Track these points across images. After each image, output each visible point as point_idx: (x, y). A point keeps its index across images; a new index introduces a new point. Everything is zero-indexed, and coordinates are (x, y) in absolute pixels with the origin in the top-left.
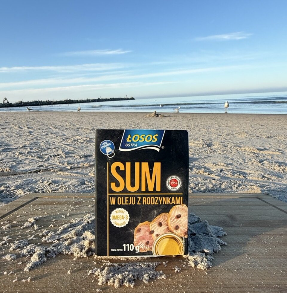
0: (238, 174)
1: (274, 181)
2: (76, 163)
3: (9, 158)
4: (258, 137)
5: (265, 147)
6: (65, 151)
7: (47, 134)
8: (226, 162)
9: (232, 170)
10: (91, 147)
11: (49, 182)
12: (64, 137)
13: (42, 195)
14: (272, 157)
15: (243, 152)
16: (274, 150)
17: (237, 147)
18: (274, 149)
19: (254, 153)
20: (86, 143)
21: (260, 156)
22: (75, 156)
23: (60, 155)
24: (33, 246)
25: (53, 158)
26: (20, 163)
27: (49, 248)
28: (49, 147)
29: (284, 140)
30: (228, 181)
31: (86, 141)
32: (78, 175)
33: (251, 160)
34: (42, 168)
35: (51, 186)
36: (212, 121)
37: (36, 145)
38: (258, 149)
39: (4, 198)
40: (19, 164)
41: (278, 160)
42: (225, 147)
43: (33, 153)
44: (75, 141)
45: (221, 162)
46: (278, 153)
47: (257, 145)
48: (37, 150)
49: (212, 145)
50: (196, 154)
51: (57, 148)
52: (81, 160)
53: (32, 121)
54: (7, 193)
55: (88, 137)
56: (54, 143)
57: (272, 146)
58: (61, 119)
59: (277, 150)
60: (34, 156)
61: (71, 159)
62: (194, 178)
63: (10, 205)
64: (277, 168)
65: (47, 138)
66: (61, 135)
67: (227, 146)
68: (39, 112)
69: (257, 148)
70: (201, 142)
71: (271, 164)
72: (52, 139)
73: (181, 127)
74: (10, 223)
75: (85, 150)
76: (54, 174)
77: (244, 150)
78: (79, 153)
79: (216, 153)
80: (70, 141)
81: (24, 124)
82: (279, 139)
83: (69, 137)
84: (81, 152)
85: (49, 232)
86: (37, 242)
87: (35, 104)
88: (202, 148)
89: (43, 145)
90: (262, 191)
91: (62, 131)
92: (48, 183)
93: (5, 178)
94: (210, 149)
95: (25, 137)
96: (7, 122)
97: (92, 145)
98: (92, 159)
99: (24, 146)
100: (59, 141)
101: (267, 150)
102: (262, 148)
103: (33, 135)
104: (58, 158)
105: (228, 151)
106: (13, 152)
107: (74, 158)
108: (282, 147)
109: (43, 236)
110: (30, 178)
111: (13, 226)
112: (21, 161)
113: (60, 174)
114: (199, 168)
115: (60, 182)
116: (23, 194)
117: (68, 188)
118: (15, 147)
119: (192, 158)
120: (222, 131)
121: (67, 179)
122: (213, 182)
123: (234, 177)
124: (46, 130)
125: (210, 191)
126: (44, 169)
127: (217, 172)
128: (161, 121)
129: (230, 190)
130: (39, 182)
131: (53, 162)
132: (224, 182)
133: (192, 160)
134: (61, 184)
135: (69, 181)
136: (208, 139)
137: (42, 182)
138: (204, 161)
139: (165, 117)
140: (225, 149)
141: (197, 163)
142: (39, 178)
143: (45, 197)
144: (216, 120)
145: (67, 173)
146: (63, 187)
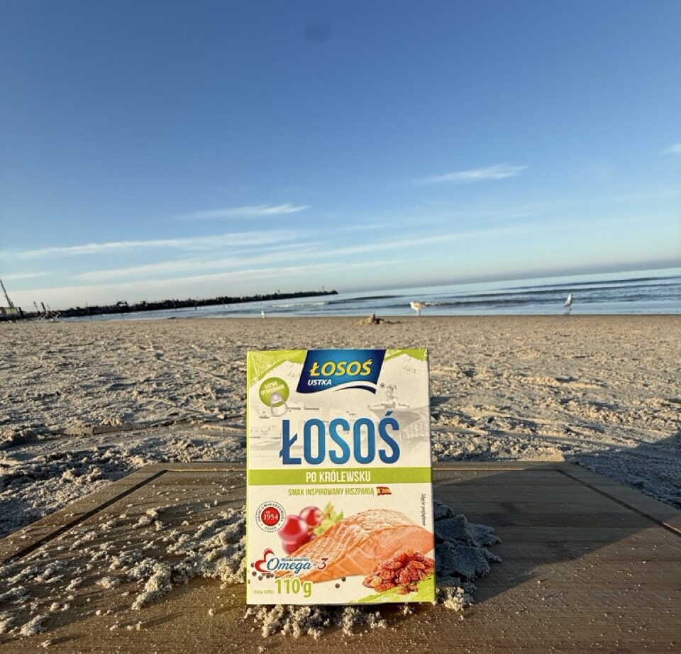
0: (522, 425)
1: (587, 439)
2: (234, 409)
4: (559, 357)
5: (572, 375)
6: (216, 388)
7: (187, 359)
8: (500, 404)
9: (511, 418)
11: (188, 443)
12: (215, 362)
13: (174, 467)
14: (584, 394)
15: (531, 386)
16: (587, 381)
17: (520, 377)
18: (587, 379)
19: (551, 387)
21: (562, 393)
22: (232, 397)
23: (208, 394)
24: (151, 562)
25: (195, 399)
26: (139, 410)
27: (178, 566)
28: (189, 380)
30: (504, 439)
32: (236, 430)
33: (546, 399)
34: (176, 417)
35: (191, 449)
36: (475, 330)
37: (168, 378)
38: (558, 380)
39: (111, 471)
40: (137, 411)
41: (596, 398)
42: (499, 376)
43: (162, 391)
44: (234, 369)
45: (490, 404)
46: (595, 387)
47: (556, 372)
48: (169, 387)
49: (474, 373)
50: (445, 390)
51: (203, 382)
52: (243, 402)
53: (162, 335)
54: (116, 462)
56: (197, 374)
57: (584, 374)
58: (211, 332)
59: (594, 382)
60: (164, 397)
61: (225, 401)
62: (442, 434)
63: (118, 485)
64: (593, 415)
65: (187, 365)
66: (210, 360)
68: (175, 320)
69: (556, 377)
70: (455, 368)
71: (582, 406)
72: (194, 366)
74: (115, 517)
76: (196, 429)
77: (533, 381)
78: (240, 390)
79: (481, 387)
80: (224, 370)
81: (149, 341)
82: (597, 361)
83: (224, 363)
84: (244, 389)
85: (180, 535)
86: (159, 554)
87: (166, 305)
88: (457, 379)
89: (178, 378)
90: (565, 457)
91: (212, 353)
92: (186, 445)
93: (113, 435)
94: (470, 380)
95: (149, 364)
96: (120, 337)
99: (148, 380)
100: (206, 370)
101: (576, 380)
102: (566, 378)
103: (163, 360)
104: (205, 399)
105: (502, 383)
106: (128, 390)
107: (232, 400)
108: (602, 375)
109: (170, 542)
110: (155, 435)
111: (119, 524)
112: (141, 406)
113: (207, 428)
114: (450, 415)
115: (206, 442)
116: (142, 464)
117: (219, 452)
118: (131, 382)
119: (438, 398)
120: (493, 348)
121: (219, 438)
122: (476, 442)
123: (515, 431)
124: (186, 351)
125: (470, 457)
126: (179, 420)
127: (483, 423)
128: (384, 331)
130: (171, 444)
131: (194, 407)
132: (496, 441)
133: (438, 401)
134: (208, 446)
135: (222, 442)
136: (468, 362)
137: (174, 442)
138: (460, 402)
139: (390, 324)
140: (497, 380)
141: (447, 406)
142: (171, 435)
143: (178, 470)
144: (483, 327)
145: (218, 427)
146: (211, 451)
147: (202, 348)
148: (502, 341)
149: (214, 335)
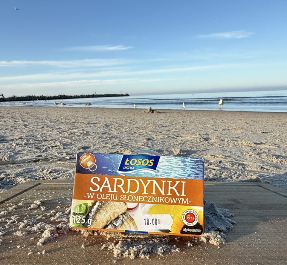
0: (237, 165)
1: (272, 172)
3: (6, 148)
4: (254, 132)
5: (261, 141)
6: (62, 143)
7: (43, 127)
8: (225, 155)
9: (231, 161)
10: (89, 139)
12: (61, 130)
13: (44, 182)
14: (269, 151)
15: (241, 146)
16: (270, 144)
17: (234, 141)
18: (270, 143)
19: (251, 147)
20: (83, 136)
23: (58, 146)
25: (51, 149)
26: (18, 154)
28: (45, 139)
29: (279, 136)
30: (228, 171)
31: (83, 134)
33: (249, 152)
34: (40, 157)
35: (52, 174)
37: (33, 137)
38: (255, 143)
40: (16, 154)
41: (275, 153)
42: (222, 141)
43: (30, 144)
44: (72, 133)
45: (219, 155)
46: (274, 147)
47: (253, 139)
48: (34, 142)
49: (209, 139)
50: (193, 147)
51: (54, 140)
52: (79, 151)
55: (85, 130)
56: (50, 136)
57: (268, 141)
59: (273, 145)
60: (32, 147)
61: (69, 150)
64: (274, 160)
65: (44, 131)
66: (57, 128)
67: (223, 140)
68: (33, 107)
69: (253, 142)
70: (198, 136)
71: (269, 156)
72: (48, 132)
73: (177, 123)
74: (16, 204)
75: (83, 142)
76: (54, 164)
77: (241, 144)
78: (77, 144)
79: (213, 146)
80: (66, 134)
81: (19, 118)
82: (274, 135)
83: (65, 131)
84: (79, 144)
87: (28, 98)
88: (200, 142)
89: (39, 137)
91: (58, 125)
92: (49, 172)
93: (4, 166)
94: (207, 142)
95: (20, 130)
96: (1, 115)
98: (91, 150)
99: (21, 138)
100: (55, 134)
101: (264, 144)
102: (259, 142)
103: (29, 128)
104: (56, 149)
105: (225, 145)
106: (10, 143)
107: (73, 150)
108: (278, 141)
110: (29, 166)
111: (19, 207)
112: (18, 151)
113: (60, 164)
115: (61, 170)
118: (11, 139)
119: (190, 151)
120: (218, 127)
121: (68, 168)
122: (214, 172)
123: (234, 168)
124: (42, 124)
125: (211, 180)
126: (43, 159)
127: (216, 163)
128: (157, 117)
129: (231, 179)
130: (39, 171)
131: (51, 153)
132: (224, 172)
133: (190, 152)
134: (62, 172)
135: (70, 170)
136: (205, 133)
137: (42, 170)
138: (203, 153)
139: (160, 113)
140: (222, 143)
141: (195, 155)
142: (39, 167)
143: (47, 183)
144: (211, 116)
145: (66, 163)
146: (64, 175)
147: (52, 122)
148: (222, 124)
149: (58, 116)
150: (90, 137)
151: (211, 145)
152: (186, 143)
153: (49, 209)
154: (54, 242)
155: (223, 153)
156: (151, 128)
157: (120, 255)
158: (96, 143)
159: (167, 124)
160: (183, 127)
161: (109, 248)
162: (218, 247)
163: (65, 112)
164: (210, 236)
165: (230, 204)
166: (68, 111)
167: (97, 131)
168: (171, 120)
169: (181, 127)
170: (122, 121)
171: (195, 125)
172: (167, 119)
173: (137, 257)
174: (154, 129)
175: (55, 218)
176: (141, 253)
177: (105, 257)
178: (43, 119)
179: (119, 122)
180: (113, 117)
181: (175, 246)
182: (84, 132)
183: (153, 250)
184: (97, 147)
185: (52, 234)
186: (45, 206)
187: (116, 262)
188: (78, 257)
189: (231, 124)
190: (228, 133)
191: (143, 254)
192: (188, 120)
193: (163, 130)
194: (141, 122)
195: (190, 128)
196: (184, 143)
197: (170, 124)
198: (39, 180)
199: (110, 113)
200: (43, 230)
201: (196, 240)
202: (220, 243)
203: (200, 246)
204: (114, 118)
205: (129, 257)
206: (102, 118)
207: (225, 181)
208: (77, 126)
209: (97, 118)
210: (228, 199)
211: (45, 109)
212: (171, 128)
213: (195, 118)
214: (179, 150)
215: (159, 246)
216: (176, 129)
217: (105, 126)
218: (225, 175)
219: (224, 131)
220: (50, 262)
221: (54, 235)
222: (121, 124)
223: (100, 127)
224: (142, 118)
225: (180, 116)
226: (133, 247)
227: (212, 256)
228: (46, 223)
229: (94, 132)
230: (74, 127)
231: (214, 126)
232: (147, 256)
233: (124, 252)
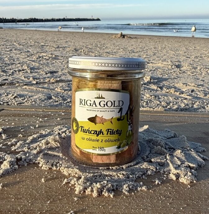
2: (42, 79)
6: (30, 67)
7: (11, 50)
8: (197, 83)
10: (57, 64)
12: (29, 53)
13: (9, 108)
17: (207, 69)
20: (52, 60)
22: (40, 72)
23: (25, 70)
25: (18, 73)
28: (13, 62)
30: (201, 101)
31: (51, 58)
34: (7, 81)
44: (40, 57)
45: (191, 83)
48: (1, 65)
49: (181, 67)
50: (165, 74)
51: (22, 63)
52: (46, 75)
55: (54, 54)
56: (18, 59)
61: (36, 74)
62: (165, 98)
65: (12, 54)
66: (25, 51)
67: (196, 68)
70: (170, 63)
72: (16, 55)
73: (149, 49)
75: (51, 66)
76: (19, 88)
78: (44, 69)
79: (185, 74)
80: (35, 57)
83: (34, 54)
84: (47, 68)
88: (171, 69)
89: (6, 60)
91: (26, 48)
92: (14, 97)
94: (179, 70)
97: (58, 62)
98: (58, 75)
100: (23, 57)
104: (23, 73)
105: (197, 73)
107: (40, 74)
113: (26, 88)
114: (169, 88)
117: (34, 101)
119: (161, 78)
120: (190, 54)
121: (33, 94)
122: (185, 102)
123: (207, 97)
124: (10, 46)
125: (182, 110)
126: (9, 83)
127: (188, 92)
128: (127, 42)
129: (203, 110)
130: (4, 95)
131: (17, 76)
132: (196, 102)
133: (161, 80)
134: (27, 98)
135: (35, 95)
136: (176, 60)
137: (6, 95)
138: (174, 81)
139: (131, 38)
140: (195, 71)
141: (167, 83)
142: (4, 91)
143: (11, 109)
144: (184, 43)
145: (32, 88)
146: (29, 100)
147: (20, 45)
148: (195, 50)
149: (27, 39)
150: (59, 61)
151: (183, 72)
152: (157, 70)
153: (10, 138)
154: (13, 175)
155: (196, 81)
156: (122, 53)
157: (83, 192)
158: (64, 68)
159: (138, 50)
160: (154, 53)
161: (71, 184)
162: (189, 186)
163: (35, 35)
164: (180, 173)
165: (203, 138)
166: (38, 35)
167: (66, 56)
168: (142, 46)
169: (152, 53)
170: (92, 46)
171: (167, 51)
172: (138, 45)
173: (101, 194)
174: (124, 54)
175: (16, 148)
176: (104, 191)
177: (66, 194)
178: (12, 42)
179: (88, 46)
180: (83, 41)
181: (141, 183)
182: (52, 56)
183: (118, 187)
184: (65, 72)
185: (12, 166)
186: (7, 134)
187: (78, 200)
188: (37, 193)
189: (204, 51)
190: (201, 60)
191: (107, 192)
192: (160, 46)
193: (133, 56)
194: (111, 47)
195: (162, 55)
196: (155, 70)
197: (141, 50)
198: (3, 106)
199: (80, 37)
200: (3, 161)
201: (164, 177)
202: (190, 181)
203: (169, 184)
204: (83, 43)
205: (91, 195)
206: (71, 42)
207: (197, 112)
208: (45, 49)
209: (66, 42)
210: (200, 132)
211: (14, 32)
212: (142, 54)
213: (167, 44)
214: (150, 77)
215: (124, 182)
216: (147, 55)
217: (75, 51)
218: (197, 106)
219: (197, 58)
220: (7, 197)
221: (13, 167)
222: (91, 49)
223: (70, 51)
224: (112, 43)
225: (151, 41)
226: (96, 184)
227: (182, 196)
228: (6, 152)
229: (62, 57)
230: (43, 51)
231: (186, 52)
232: (111, 194)
233: (86, 189)
